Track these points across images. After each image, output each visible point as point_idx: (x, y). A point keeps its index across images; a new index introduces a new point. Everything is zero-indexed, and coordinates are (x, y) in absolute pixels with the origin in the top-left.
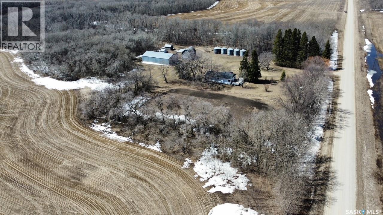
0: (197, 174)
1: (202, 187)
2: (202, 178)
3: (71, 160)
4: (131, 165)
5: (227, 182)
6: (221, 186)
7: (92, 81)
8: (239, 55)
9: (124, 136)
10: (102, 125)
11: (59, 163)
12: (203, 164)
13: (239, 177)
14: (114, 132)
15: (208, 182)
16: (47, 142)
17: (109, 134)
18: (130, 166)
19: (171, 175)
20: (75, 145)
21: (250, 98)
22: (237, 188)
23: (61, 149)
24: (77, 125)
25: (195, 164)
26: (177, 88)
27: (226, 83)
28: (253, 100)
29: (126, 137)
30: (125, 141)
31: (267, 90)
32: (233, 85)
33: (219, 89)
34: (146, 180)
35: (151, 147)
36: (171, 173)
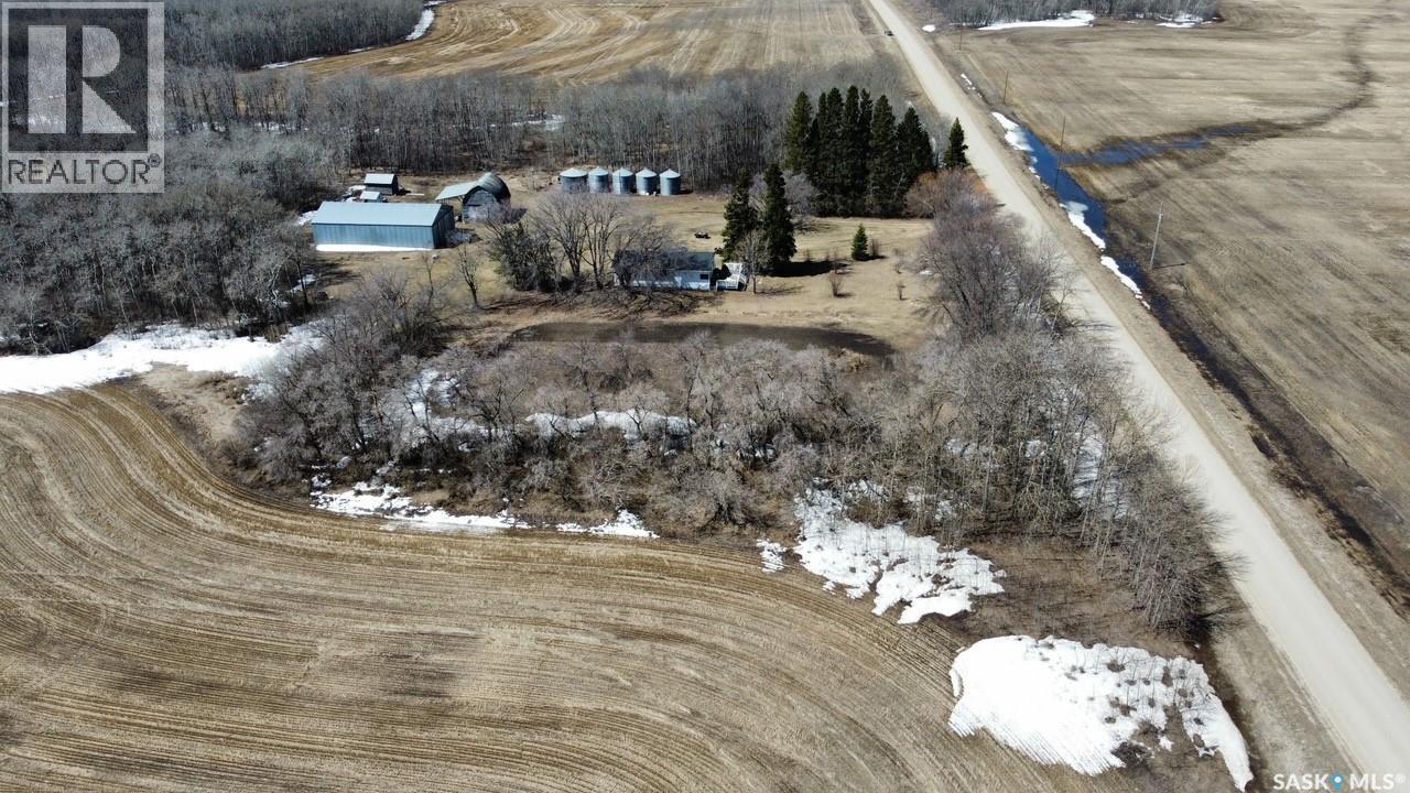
0: (827, 580)
1: (874, 614)
2: (850, 587)
3: (343, 635)
4: (586, 601)
5: (934, 582)
6: (923, 596)
7: (167, 341)
8: (659, 191)
9: (481, 514)
10: (359, 493)
11: (301, 658)
12: (821, 544)
13: (954, 560)
14: (429, 508)
15: (877, 594)
16: (174, 596)
17: (416, 517)
18: (587, 605)
19: (750, 601)
20: (311, 583)
21: (803, 323)
22: (974, 592)
23: (263, 606)
24: (253, 509)
25: (797, 550)
26: (533, 324)
27: (694, 285)
28: (814, 326)
29: (493, 515)
30: (497, 528)
31: (839, 292)
32: (721, 289)
33: (683, 309)
34: (682, 636)
35: (608, 529)
36: (745, 596)
